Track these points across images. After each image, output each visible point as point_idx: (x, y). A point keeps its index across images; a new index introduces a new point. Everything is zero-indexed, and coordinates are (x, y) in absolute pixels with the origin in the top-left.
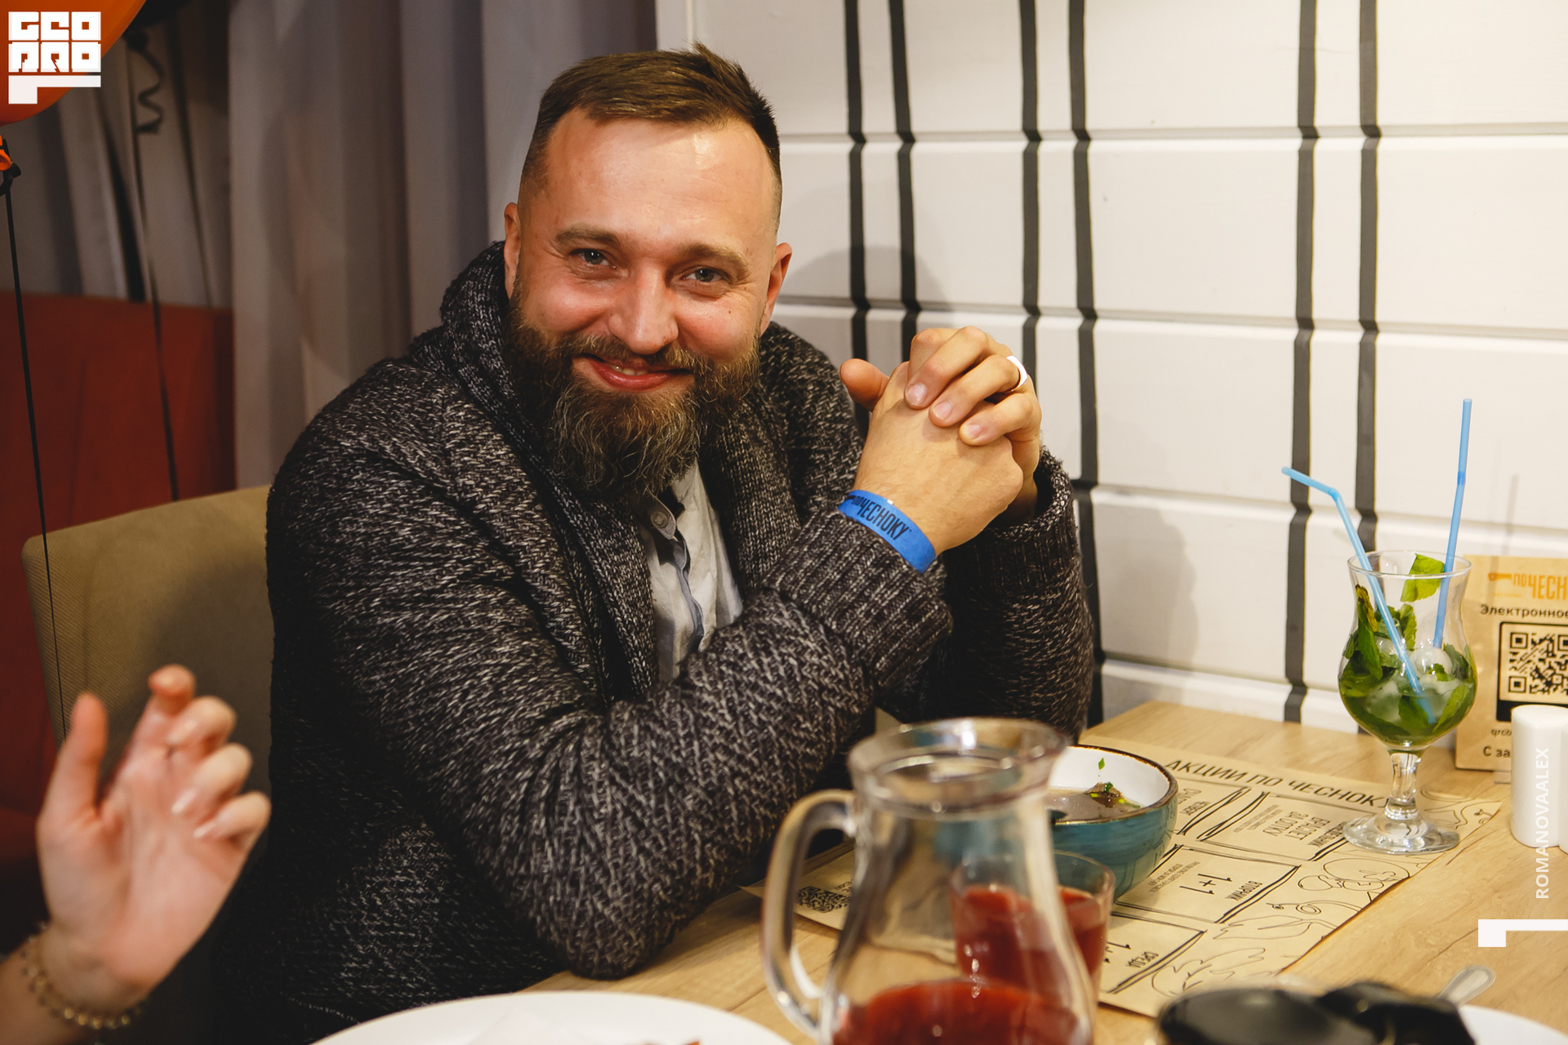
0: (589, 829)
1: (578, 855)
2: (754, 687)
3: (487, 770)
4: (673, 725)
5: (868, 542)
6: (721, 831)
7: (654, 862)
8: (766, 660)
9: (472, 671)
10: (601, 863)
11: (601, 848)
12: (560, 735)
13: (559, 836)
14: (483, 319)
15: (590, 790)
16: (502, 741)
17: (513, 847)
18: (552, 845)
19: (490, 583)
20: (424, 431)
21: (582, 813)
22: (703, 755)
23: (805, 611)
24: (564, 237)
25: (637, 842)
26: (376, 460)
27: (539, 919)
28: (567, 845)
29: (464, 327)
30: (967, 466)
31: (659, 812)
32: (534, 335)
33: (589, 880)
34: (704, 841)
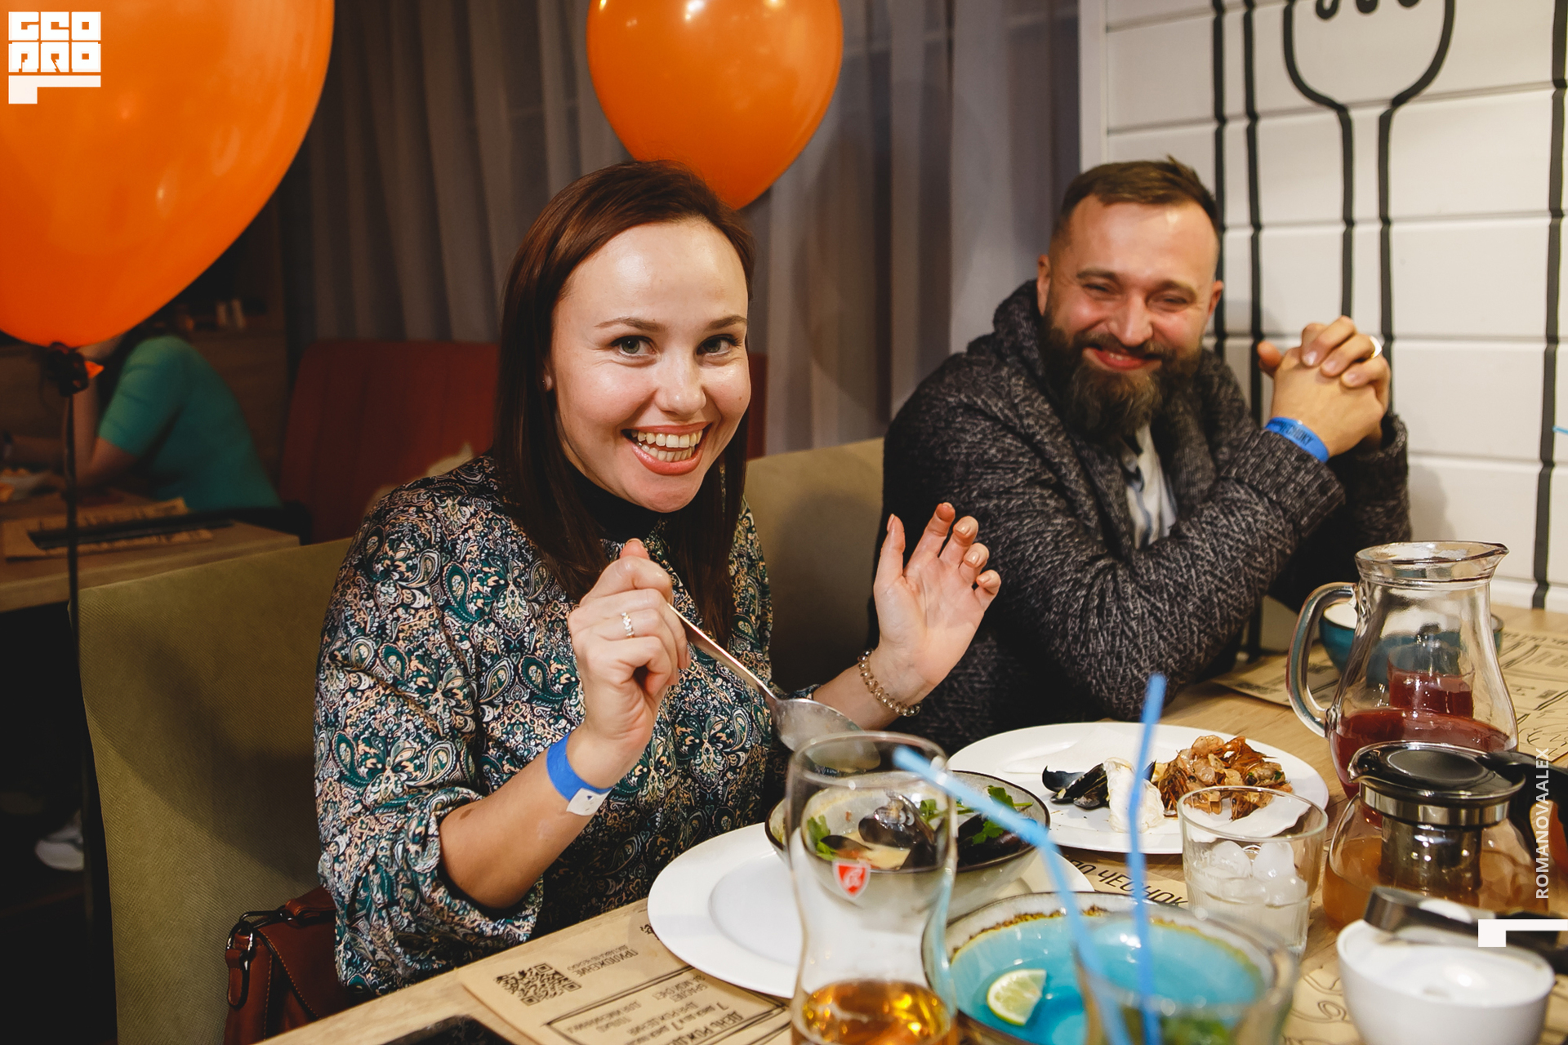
0: (1127, 624)
1: (1121, 641)
2: (1227, 536)
3: (1055, 592)
4: (1176, 560)
5: (1290, 447)
6: (1209, 625)
7: (1169, 644)
8: (1232, 519)
9: (1040, 534)
10: (1136, 645)
11: (1136, 636)
12: (1100, 571)
13: (1108, 629)
14: (1025, 328)
15: (1126, 600)
16: (1065, 574)
17: (1076, 638)
18: (1102, 635)
19: (1044, 484)
20: (997, 392)
21: (1122, 614)
22: (1198, 577)
23: (1255, 489)
24: (1082, 275)
25: (1158, 632)
26: (971, 410)
27: (1094, 681)
28: (1113, 635)
29: (1012, 331)
30: (1348, 399)
31: (1172, 613)
32: (1060, 332)
33: (1129, 654)
34: (1200, 632)
